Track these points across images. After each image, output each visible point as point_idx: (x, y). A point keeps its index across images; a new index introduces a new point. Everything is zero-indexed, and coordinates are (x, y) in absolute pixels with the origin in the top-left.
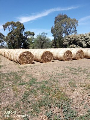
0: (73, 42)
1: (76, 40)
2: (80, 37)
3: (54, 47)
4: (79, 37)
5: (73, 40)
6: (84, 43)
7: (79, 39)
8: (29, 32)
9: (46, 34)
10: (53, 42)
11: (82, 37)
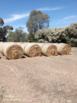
0: (42, 37)
1: (44, 35)
2: (48, 32)
3: (29, 41)
4: (46, 32)
5: (41, 34)
6: (49, 38)
7: (47, 33)
8: (8, 26)
9: (23, 28)
10: (28, 36)
11: (49, 31)
